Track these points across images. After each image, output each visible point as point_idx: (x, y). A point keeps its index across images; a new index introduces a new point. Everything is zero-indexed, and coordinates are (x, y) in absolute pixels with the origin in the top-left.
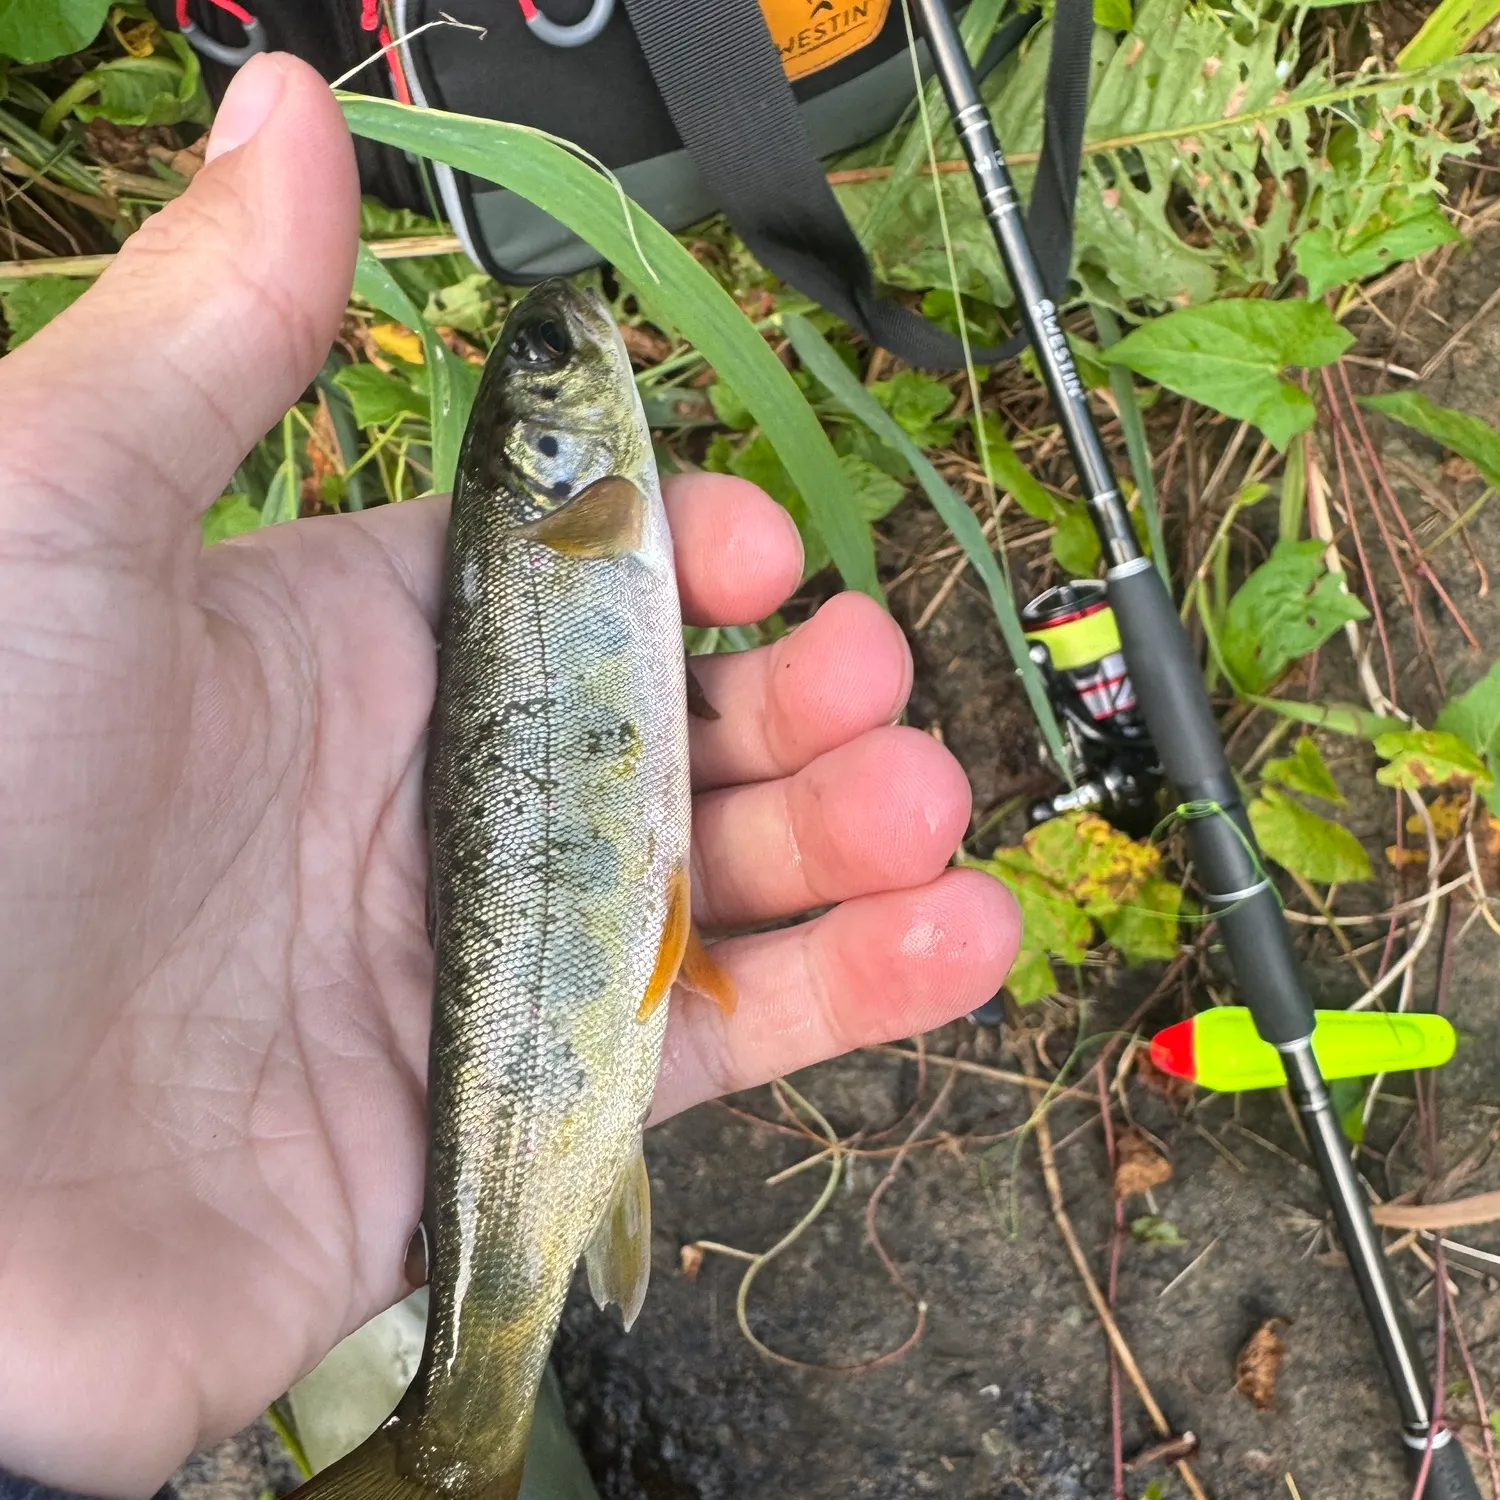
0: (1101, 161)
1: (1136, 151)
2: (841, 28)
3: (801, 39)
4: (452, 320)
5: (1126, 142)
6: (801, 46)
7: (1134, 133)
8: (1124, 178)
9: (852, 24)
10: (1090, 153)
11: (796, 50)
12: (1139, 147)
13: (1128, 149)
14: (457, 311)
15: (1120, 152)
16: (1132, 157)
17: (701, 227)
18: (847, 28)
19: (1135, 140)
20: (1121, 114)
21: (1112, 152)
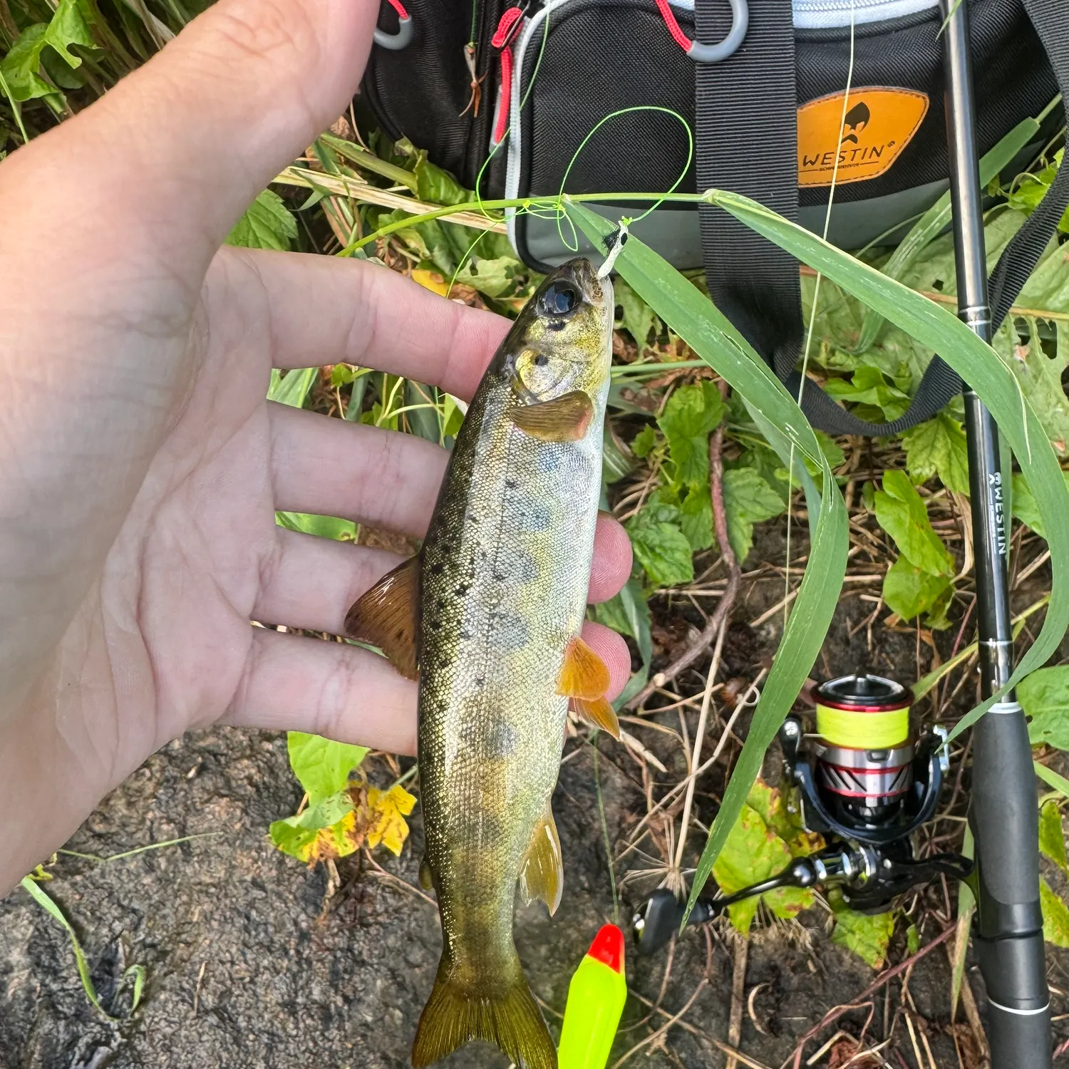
0: (1021, 323)
1: (1052, 324)
2: (857, 159)
3: (825, 158)
4: (480, 285)
5: (1047, 316)
6: (823, 163)
7: (1055, 311)
8: (1036, 341)
9: (866, 159)
10: (1014, 314)
11: (818, 165)
12: (1057, 322)
13: (1047, 321)
14: (485, 279)
15: (1040, 322)
16: (1048, 329)
17: (692, 273)
18: (863, 161)
19: (1055, 317)
20: (1049, 294)
21: (1033, 320)
